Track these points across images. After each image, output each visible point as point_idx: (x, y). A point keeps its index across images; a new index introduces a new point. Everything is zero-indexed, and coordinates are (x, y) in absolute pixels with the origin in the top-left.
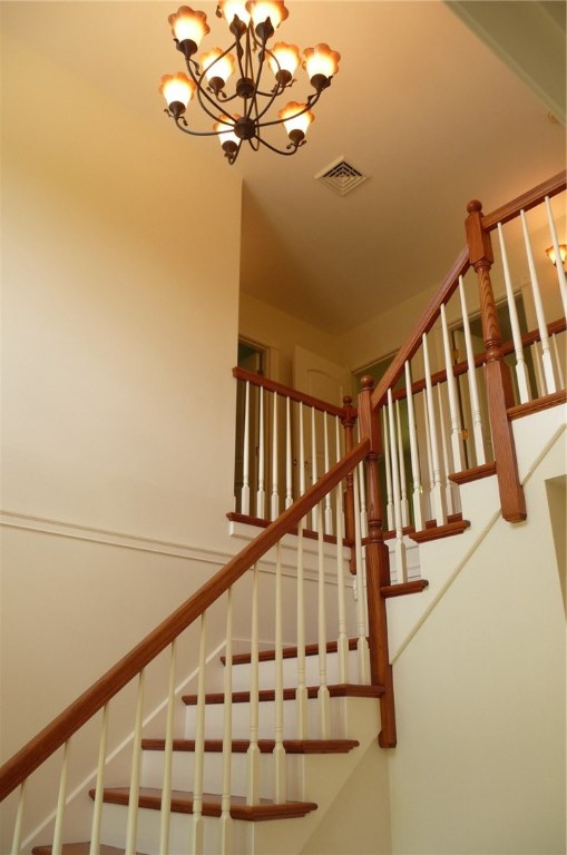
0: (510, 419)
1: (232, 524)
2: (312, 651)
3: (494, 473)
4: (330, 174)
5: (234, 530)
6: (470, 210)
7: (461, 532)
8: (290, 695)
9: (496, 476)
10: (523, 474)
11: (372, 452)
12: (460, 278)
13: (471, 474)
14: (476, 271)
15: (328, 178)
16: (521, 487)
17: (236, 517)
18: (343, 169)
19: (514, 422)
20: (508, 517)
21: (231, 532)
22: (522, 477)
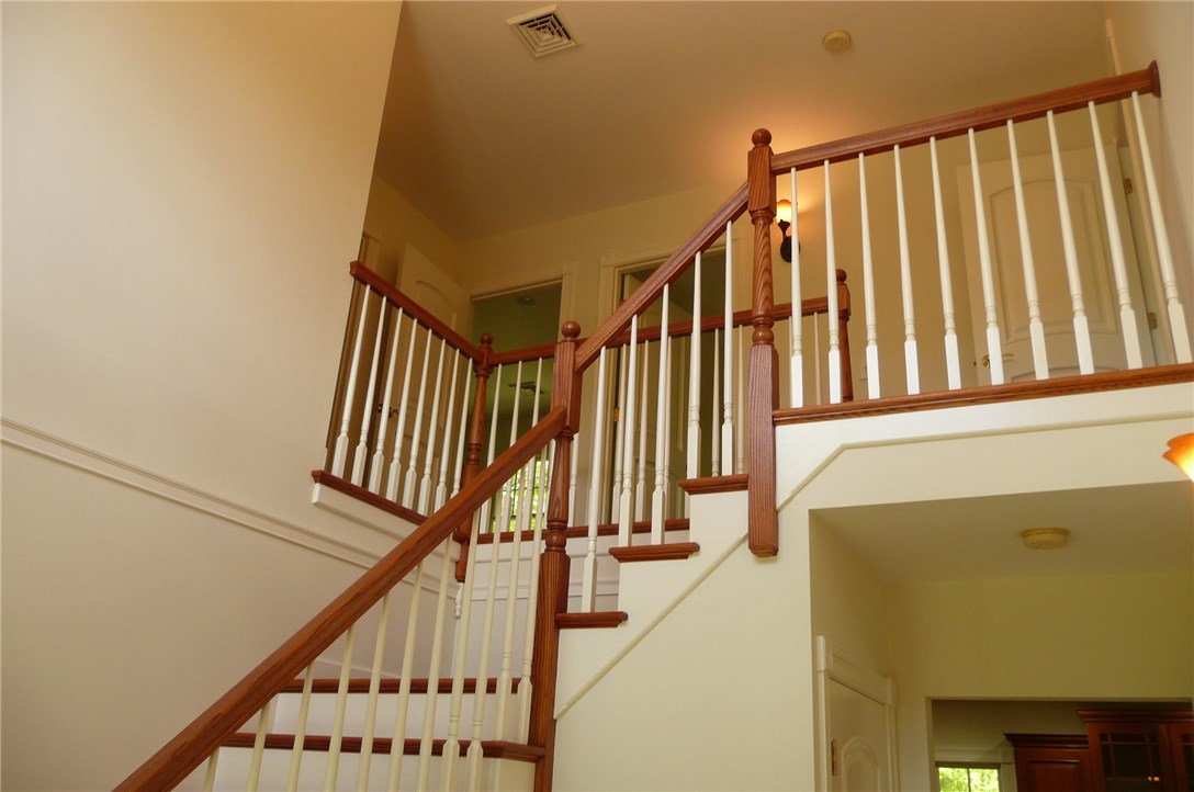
0: (775, 424)
1: (318, 487)
2: (419, 687)
3: (744, 487)
4: (530, 23)
5: (320, 497)
6: (755, 140)
7: (686, 557)
8: (382, 746)
9: (746, 492)
10: (781, 496)
11: (568, 428)
12: (729, 224)
13: (710, 483)
14: (754, 222)
15: (523, 28)
16: (777, 512)
17: (324, 478)
18: (549, 23)
19: (779, 429)
20: (754, 548)
21: (315, 499)
22: (780, 500)
